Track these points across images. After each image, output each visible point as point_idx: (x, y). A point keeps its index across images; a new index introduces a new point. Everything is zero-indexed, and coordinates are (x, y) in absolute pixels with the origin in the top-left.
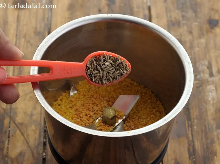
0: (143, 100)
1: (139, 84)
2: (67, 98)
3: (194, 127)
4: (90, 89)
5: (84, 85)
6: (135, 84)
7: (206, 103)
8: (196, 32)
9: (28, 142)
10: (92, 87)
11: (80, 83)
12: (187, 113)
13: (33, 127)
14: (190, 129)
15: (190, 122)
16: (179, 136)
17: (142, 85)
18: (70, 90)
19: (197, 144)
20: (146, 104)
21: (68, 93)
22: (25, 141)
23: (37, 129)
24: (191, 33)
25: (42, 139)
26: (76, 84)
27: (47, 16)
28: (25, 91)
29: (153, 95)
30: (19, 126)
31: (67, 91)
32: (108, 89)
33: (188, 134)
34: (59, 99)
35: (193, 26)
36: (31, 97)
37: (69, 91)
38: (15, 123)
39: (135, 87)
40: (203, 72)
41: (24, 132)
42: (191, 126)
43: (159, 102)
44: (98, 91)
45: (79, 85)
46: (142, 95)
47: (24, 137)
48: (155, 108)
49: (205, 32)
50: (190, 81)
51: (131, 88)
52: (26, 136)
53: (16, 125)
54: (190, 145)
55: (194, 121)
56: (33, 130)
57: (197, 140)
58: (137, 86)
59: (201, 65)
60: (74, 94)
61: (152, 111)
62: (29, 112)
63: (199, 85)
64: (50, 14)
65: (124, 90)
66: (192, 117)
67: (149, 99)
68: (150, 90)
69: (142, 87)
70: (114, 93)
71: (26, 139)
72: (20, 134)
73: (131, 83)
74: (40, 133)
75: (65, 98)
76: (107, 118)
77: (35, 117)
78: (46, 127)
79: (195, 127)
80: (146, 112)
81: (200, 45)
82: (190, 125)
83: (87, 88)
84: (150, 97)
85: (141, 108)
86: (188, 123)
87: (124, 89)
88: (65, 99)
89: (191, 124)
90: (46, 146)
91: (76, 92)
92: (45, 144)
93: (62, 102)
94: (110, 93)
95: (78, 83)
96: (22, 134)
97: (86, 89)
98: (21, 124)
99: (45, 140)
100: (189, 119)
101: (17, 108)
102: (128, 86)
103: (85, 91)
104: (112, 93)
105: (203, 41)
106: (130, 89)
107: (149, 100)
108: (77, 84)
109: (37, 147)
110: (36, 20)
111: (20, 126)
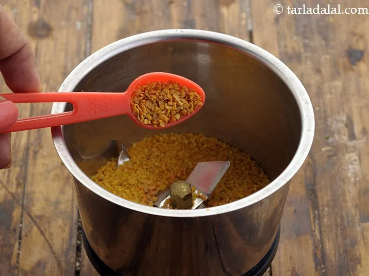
0: (237, 171)
1: (231, 146)
2: (113, 170)
3: (323, 219)
4: (150, 155)
5: (141, 149)
6: (225, 146)
7: (344, 181)
8: (326, 70)
9: (52, 245)
10: (154, 152)
11: (134, 145)
12: (313, 196)
13: (60, 222)
14: (317, 222)
15: (316, 212)
16: (299, 234)
17: (235, 148)
18: (118, 156)
19: (329, 247)
20: (243, 178)
21: (115, 161)
22: (47, 244)
23: (66, 225)
24: (318, 71)
25: (74, 241)
26: (128, 148)
27: (83, 48)
28: (47, 165)
29: (254, 162)
30: (37, 220)
31: (113, 159)
32: (181, 154)
33: (314, 231)
34: (100, 171)
35: (322, 60)
36: (56, 175)
37: (116, 159)
38: (30, 215)
39: (223, 151)
40: (339, 133)
41: (45, 230)
42: (319, 218)
43: (262, 173)
44: (164, 157)
45: (132, 148)
46: (236, 163)
47: (45, 238)
48: (256, 184)
49: (341, 71)
50: (309, 130)
51: (217, 152)
52: (47, 236)
53: (32, 218)
54: (316, 247)
55: (323, 210)
56: (60, 227)
57: (329, 239)
58: (227, 148)
59: (334, 122)
60: (124, 162)
61: (252, 188)
62: (53, 199)
63: (331, 153)
64: (88, 45)
65: (205, 155)
66: (320, 202)
67: (246, 169)
68: (248, 155)
69: (235, 150)
70: (189, 161)
71: (47, 241)
72: (39, 232)
73: (217, 145)
74: (71, 230)
75: (111, 169)
76: (178, 197)
77: (62, 207)
78: (81, 222)
79: (325, 220)
80: (241, 190)
81: (333, 91)
82: (317, 216)
83: (146, 153)
84: (248, 167)
85: (234, 183)
86: (314, 213)
87: (206, 153)
88: (110, 172)
89: (319, 214)
90: (80, 252)
91: (128, 160)
92: (78, 248)
93: (105, 175)
94: (183, 160)
95: (131, 145)
96: (42, 233)
97: (145, 155)
98: (41, 217)
99: (79, 242)
100: (315, 206)
101: (34, 193)
102: (212, 150)
103: (143, 158)
104: (186, 160)
105: (338, 83)
106: (215, 153)
107: (247, 171)
108: (130, 147)
109: (66, 253)
110: (66, 55)
111: (39, 221)
